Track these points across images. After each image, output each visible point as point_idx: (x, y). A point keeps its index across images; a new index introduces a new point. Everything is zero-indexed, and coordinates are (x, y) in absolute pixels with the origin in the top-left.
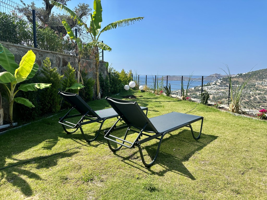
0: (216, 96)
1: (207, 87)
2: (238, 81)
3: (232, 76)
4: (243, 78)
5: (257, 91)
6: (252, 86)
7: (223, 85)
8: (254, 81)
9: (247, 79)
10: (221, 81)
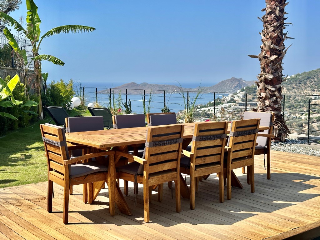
6: (305, 102)
7: (247, 103)
8: (307, 92)
9: (294, 88)
10: (244, 92)
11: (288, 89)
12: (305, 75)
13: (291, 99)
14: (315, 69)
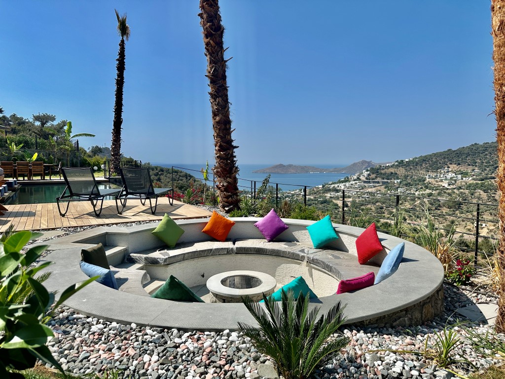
0: (357, 200)
1: (344, 184)
2: (397, 174)
3: (387, 165)
4: (404, 168)
5: (427, 190)
6: (420, 181)
7: (371, 181)
8: (422, 172)
9: (411, 169)
10: (368, 172)
11: (406, 170)
12: (421, 158)
13: (409, 178)
14: (431, 153)
